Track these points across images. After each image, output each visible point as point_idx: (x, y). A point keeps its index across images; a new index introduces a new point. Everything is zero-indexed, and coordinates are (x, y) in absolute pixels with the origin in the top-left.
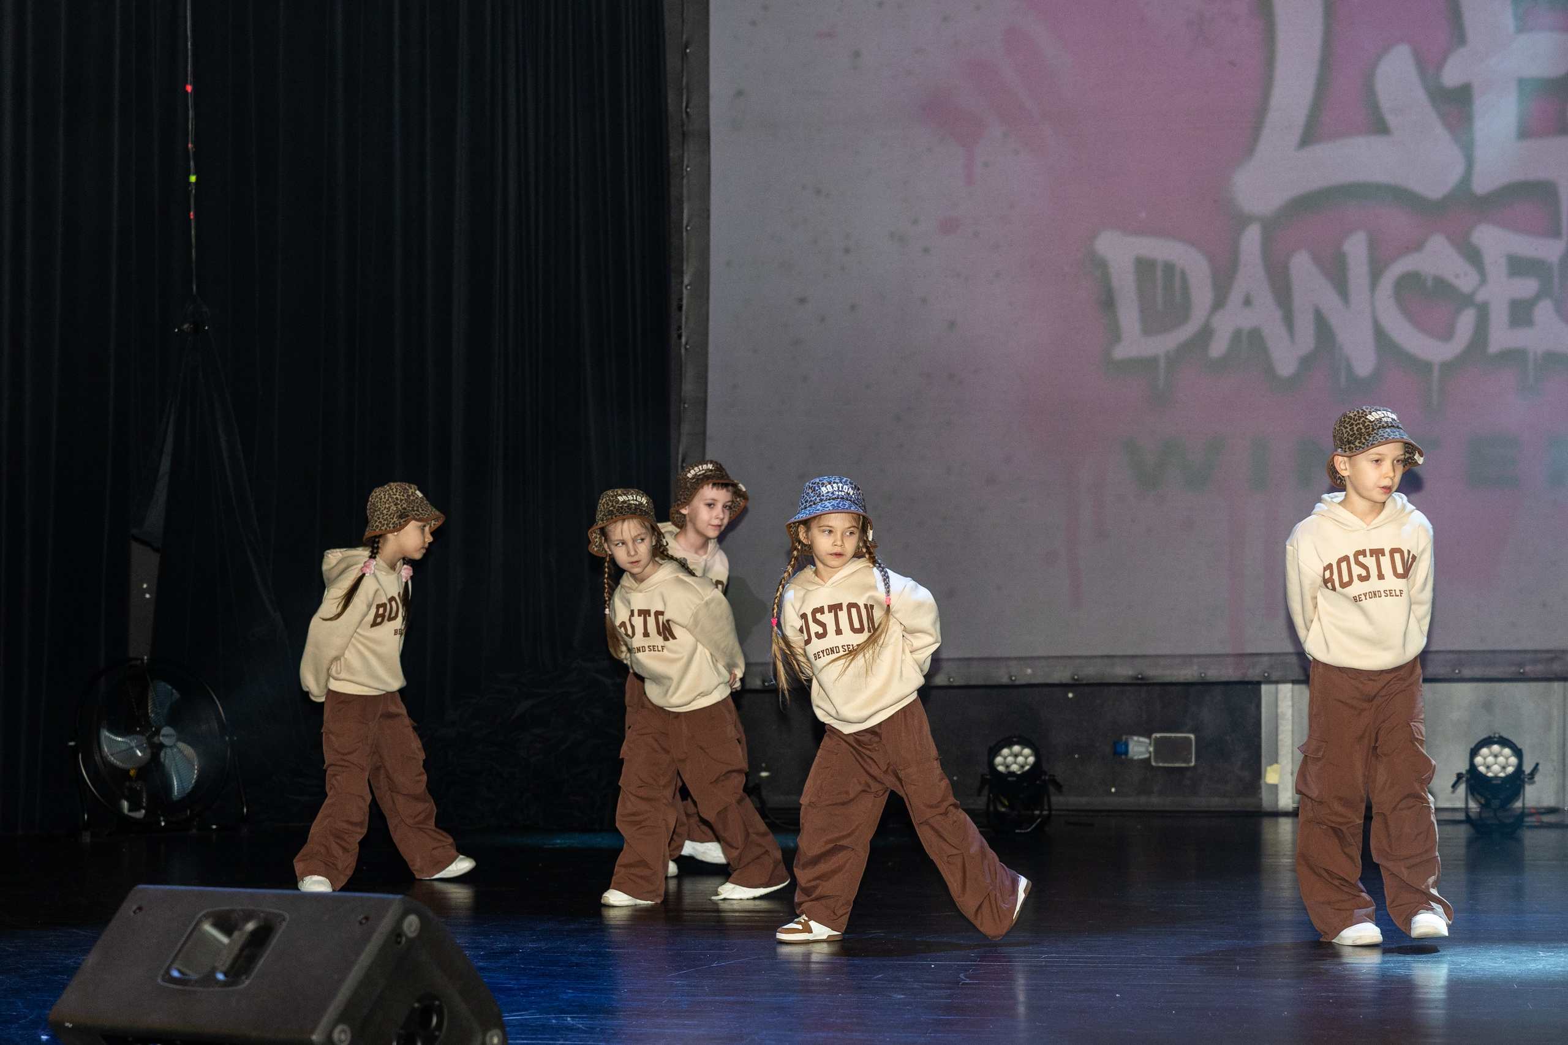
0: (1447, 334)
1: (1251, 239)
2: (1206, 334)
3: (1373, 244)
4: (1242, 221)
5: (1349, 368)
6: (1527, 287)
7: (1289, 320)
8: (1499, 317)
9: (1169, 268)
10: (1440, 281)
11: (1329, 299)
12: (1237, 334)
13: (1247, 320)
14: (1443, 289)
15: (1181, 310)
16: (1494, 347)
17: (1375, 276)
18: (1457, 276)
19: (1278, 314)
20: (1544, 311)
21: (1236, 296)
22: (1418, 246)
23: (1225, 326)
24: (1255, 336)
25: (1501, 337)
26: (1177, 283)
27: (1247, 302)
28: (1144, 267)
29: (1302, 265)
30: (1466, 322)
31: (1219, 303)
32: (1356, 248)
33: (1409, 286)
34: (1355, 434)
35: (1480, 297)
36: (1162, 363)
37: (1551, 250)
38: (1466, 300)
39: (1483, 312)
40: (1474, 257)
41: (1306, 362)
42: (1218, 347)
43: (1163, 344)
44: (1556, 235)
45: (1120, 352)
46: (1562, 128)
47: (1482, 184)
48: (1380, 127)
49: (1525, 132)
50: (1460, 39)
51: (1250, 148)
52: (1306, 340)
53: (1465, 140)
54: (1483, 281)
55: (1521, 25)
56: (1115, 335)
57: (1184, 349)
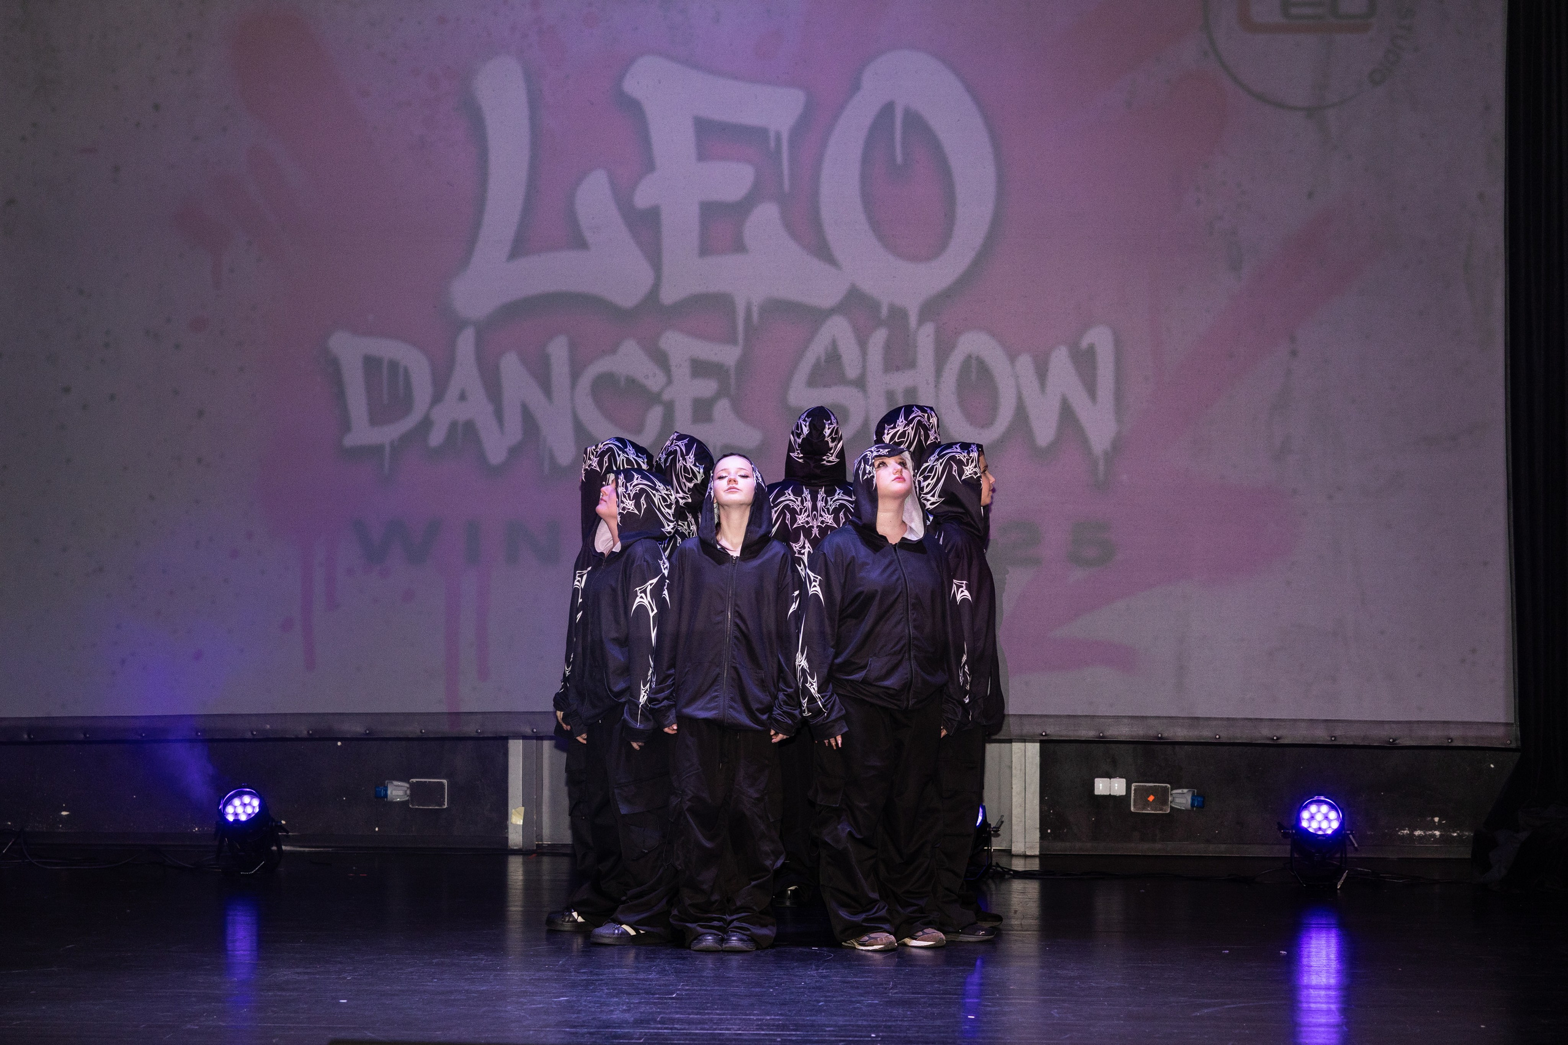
0: (638, 429)
1: (466, 343)
2: (426, 424)
3: (573, 346)
4: (458, 325)
5: (552, 458)
6: (707, 387)
7: (499, 415)
8: (683, 413)
9: (394, 365)
10: (632, 381)
11: (534, 396)
12: (454, 425)
13: (463, 413)
14: (634, 388)
15: (402, 404)
17: (575, 376)
18: (647, 377)
19: (490, 408)
20: (722, 408)
21: (453, 392)
22: (613, 350)
23: (444, 417)
24: (470, 427)
26: (401, 378)
27: (463, 397)
28: (371, 364)
29: (511, 366)
30: (654, 417)
31: (437, 398)
32: (558, 351)
33: (604, 385)
35: (666, 397)
36: (388, 449)
37: (728, 355)
38: (654, 398)
39: (669, 409)
40: (662, 360)
41: (514, 452)
42: (436, 437)
43: (388, 434)
44: (733, 341)
45: (349, 441)
46: (739, 247)
47: (670, 295)
48: (580, 243)
49: (705, 249)
50: (649, 166)
51: (465, 259)
52: (514, 431)
53: (654, 256)
54: (670, 382)
55: (703, 155)
56: (345, 426)
57: (406, 439)
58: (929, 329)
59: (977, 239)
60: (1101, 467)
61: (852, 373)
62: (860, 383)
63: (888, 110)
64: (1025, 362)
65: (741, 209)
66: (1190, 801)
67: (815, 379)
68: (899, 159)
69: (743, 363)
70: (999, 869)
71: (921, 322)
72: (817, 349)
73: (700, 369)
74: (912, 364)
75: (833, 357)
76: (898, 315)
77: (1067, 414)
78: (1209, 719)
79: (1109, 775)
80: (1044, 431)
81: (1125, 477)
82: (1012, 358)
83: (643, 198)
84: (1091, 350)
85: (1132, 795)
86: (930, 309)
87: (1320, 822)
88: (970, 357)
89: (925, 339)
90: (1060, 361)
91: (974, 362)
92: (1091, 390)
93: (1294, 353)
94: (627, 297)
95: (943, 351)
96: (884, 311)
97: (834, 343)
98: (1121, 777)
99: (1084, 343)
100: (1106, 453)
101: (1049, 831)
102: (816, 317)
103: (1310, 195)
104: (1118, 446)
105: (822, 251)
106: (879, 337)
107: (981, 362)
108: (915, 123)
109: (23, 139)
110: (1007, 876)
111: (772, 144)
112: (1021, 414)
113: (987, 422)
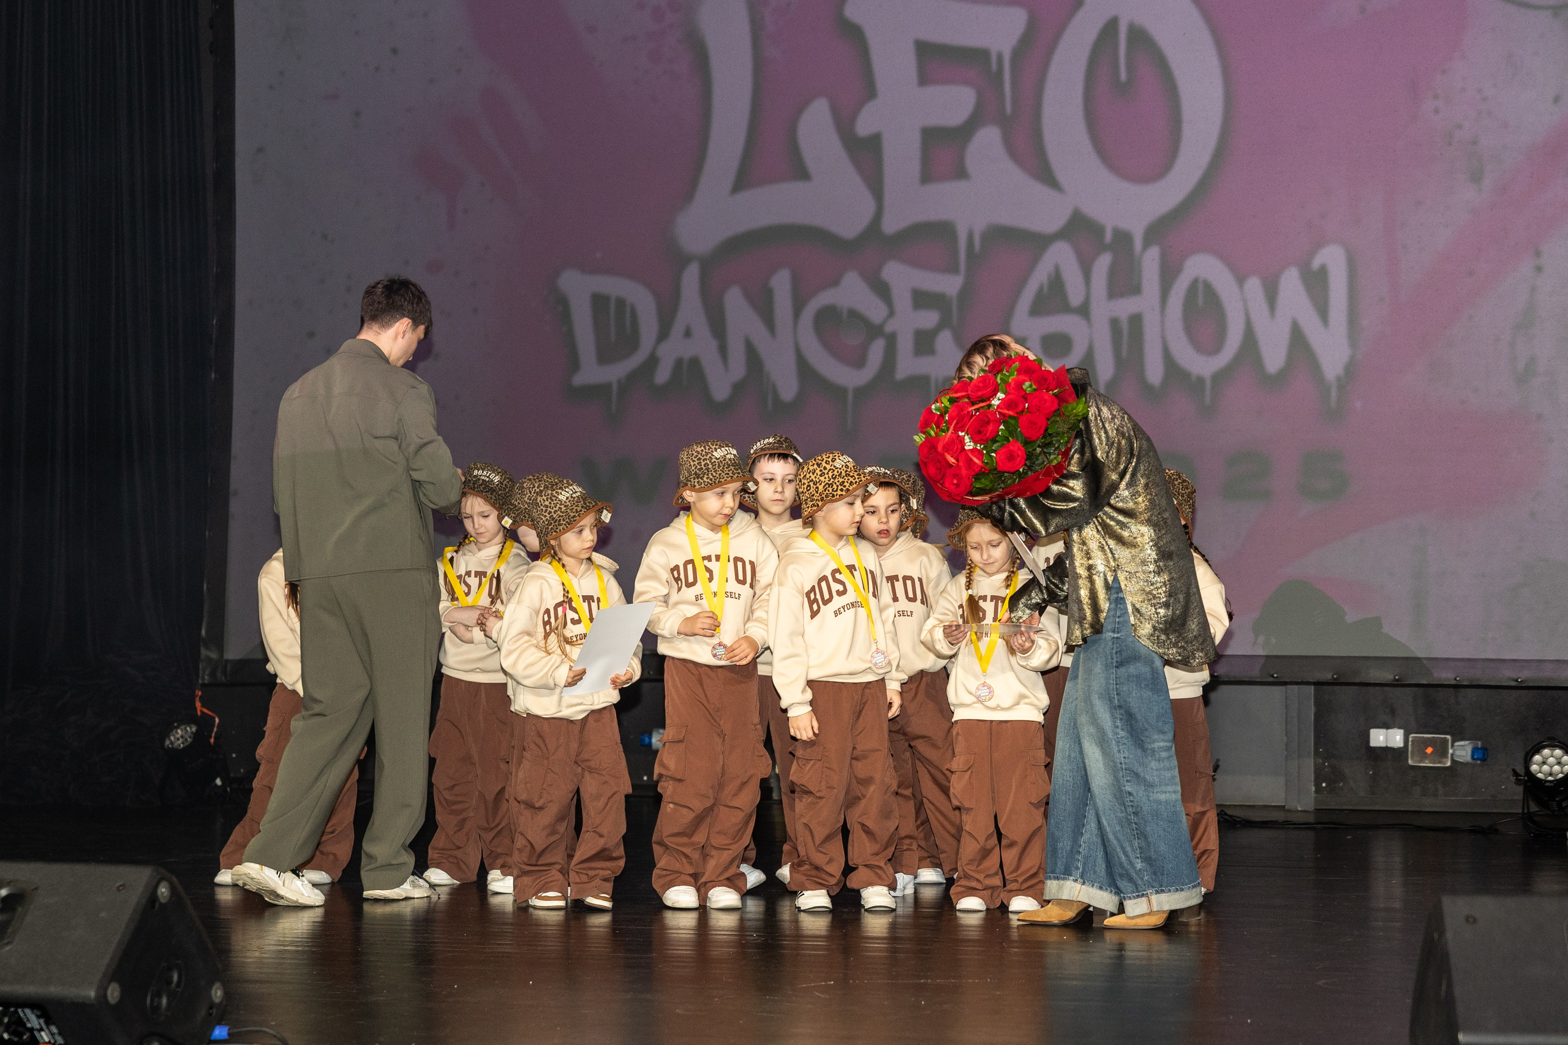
0: (859, 362)
1: (691, 276)
2: (652, 362)
3: (795, 279)
4: (682, 260)
5: (776, 393)
6: (929, 319)
7: (723, 350)
8: (905, 345)
9: (621, 303)
10: (853, 314)
11: (757, 331)
12: (679, 362)
13: (688, 349)
14: (856, 319)
15: (629, 341)
16: (901, 374)
17: (798, 308)
18: (869, 308)
19: (714, 344)
20: (944, 340)
21: (678, 328)
22: (835, 282)
23: (669, 353)
24: (695, 363)
25: (907, 365)
26: (628, 315)
27: (688, 334)
28: (599, 302)
29: (735, 301)
30: (876, 351)
31: (664, 334)
32: (781, 283)
33: (827, 320)
34: (702, 469)
35: (889, 328)
36: (615, 388)
37: (950, 285)
38: (874, 331)
39: (891, 341)
40: (883, 290)
41: (738, 388)
42: (662, 375)
43: (615, 373)
44: (954, 269)
45: (579, 380)
46: (960, 173)
47: (891, 225)
48: (802, 173)
49: (927, 176)
50: (870, 92)
51: (688, 194)
52: (738, 368)
53: (875, 184)
54: (891, 314)
55: (924, 80)
56: (574, 364)
57: (633, 377)
58: (1154, 253)
59: (1203, 159)
60: (1334, 393)
61: (1075, 298)
62: (1084, 311)
63: (1110, 28)
64: (1254, 285)
65: (963, 133)
66: (1470, 753)
67: (1039, 308)
68: (1123, 76)
69: (965, 293)
70: (1227, 817)
71: (1147, 244)
72: (1040, 277)
73: (922, 299)
74: (1135, 289)
75: (1057, 283)
76: (1123, 239)
77: (1298, 339)
78: (1448, 659)
79: (1387, 726)
80: (1274, 357)
81: (1358, 405)
82: (1241, 280)
83: (864, 127)
84: (1323, 271)
85: (1410, 746)
86: (1156, 232)
87: (1551, 767)
88: (1196, 281)
89: (1150, 261)
90: (1291, 282)
91: (1201, 287)
92: (1323, 312)
93: (1539, 269)
94: (849, 227)
95: (1169, 274)
96: (1108, 236)
97: (1057, 271)
98: (1400, 728)
99: (1316, 263)
100: (1339, 379)
101: (1324, 785)
102: (1039, 242)
103: (1557, 99)
104: (1351, 369)
105: (1046, 175)
106: (1103, 263)
107: (1208, 287)
108: (1140, 38)
109: (271, 87)
110: (1238, 826)
111: (994, 66)
112: (1250, 339)
113: (1215, 348)
